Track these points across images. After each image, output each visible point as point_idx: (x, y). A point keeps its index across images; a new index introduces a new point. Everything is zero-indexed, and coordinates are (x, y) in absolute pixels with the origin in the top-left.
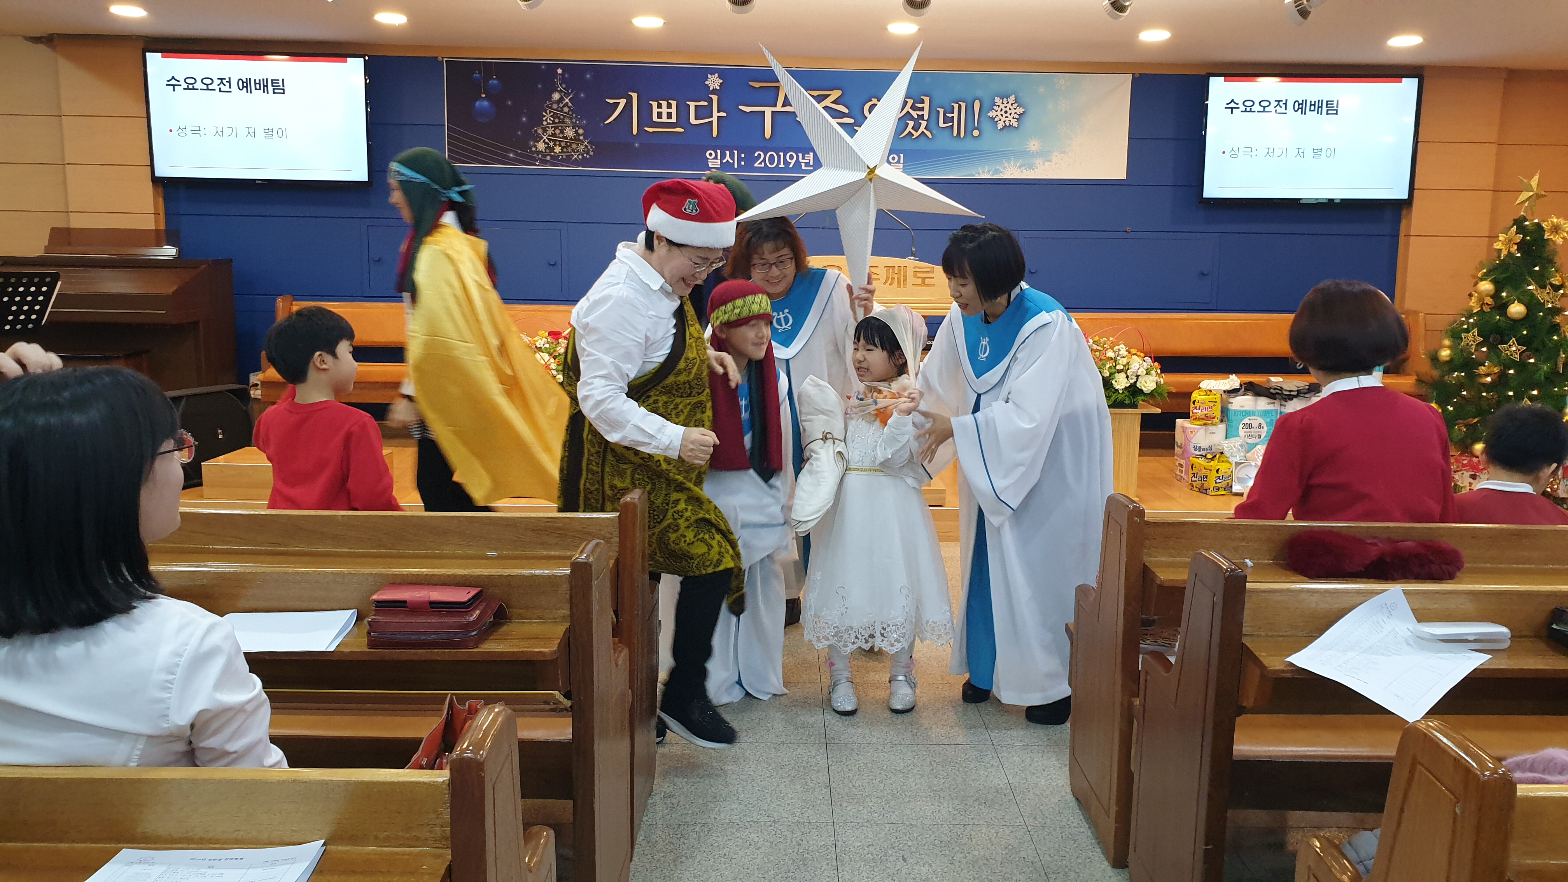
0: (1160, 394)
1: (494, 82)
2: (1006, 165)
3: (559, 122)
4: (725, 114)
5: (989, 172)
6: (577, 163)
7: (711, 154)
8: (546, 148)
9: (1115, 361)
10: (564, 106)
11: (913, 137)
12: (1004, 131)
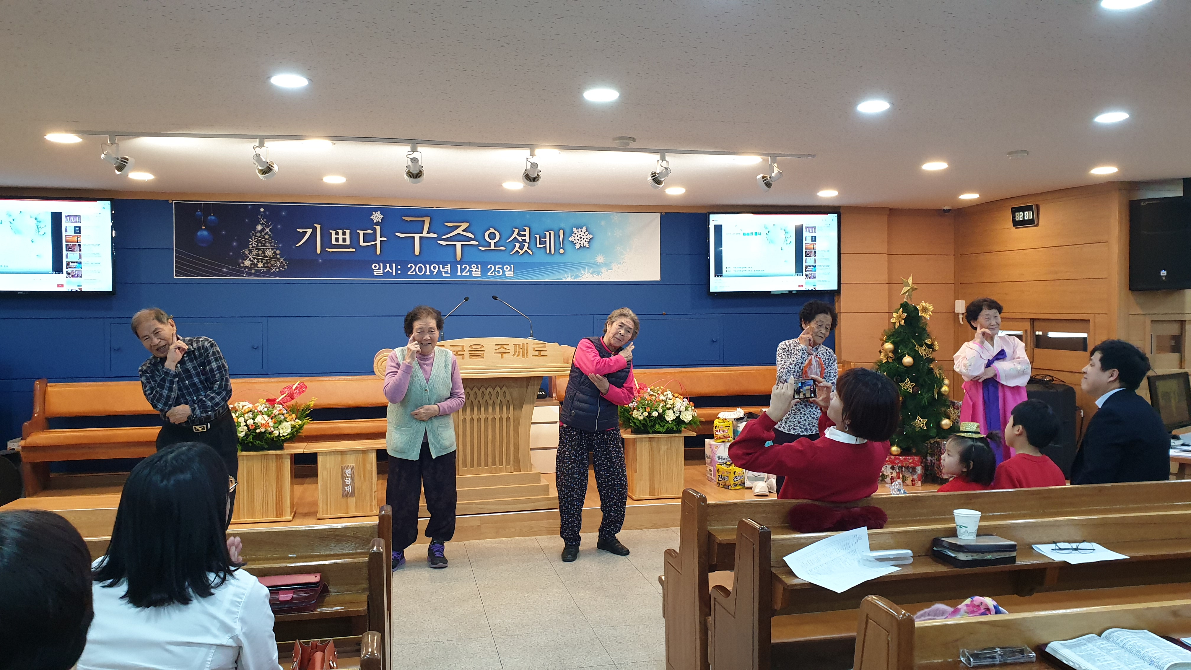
0: (695, 423)
1: (212, 218)
2: (583, 272)
3: (261, 246)
4: (386, 239)
5: (571, 276)
6: (275, 274)
7: (375, 267)
8: (251, 264)
9: (665, 402)
10: (265, 234)
11: (520, 254)
12: (580, 250)
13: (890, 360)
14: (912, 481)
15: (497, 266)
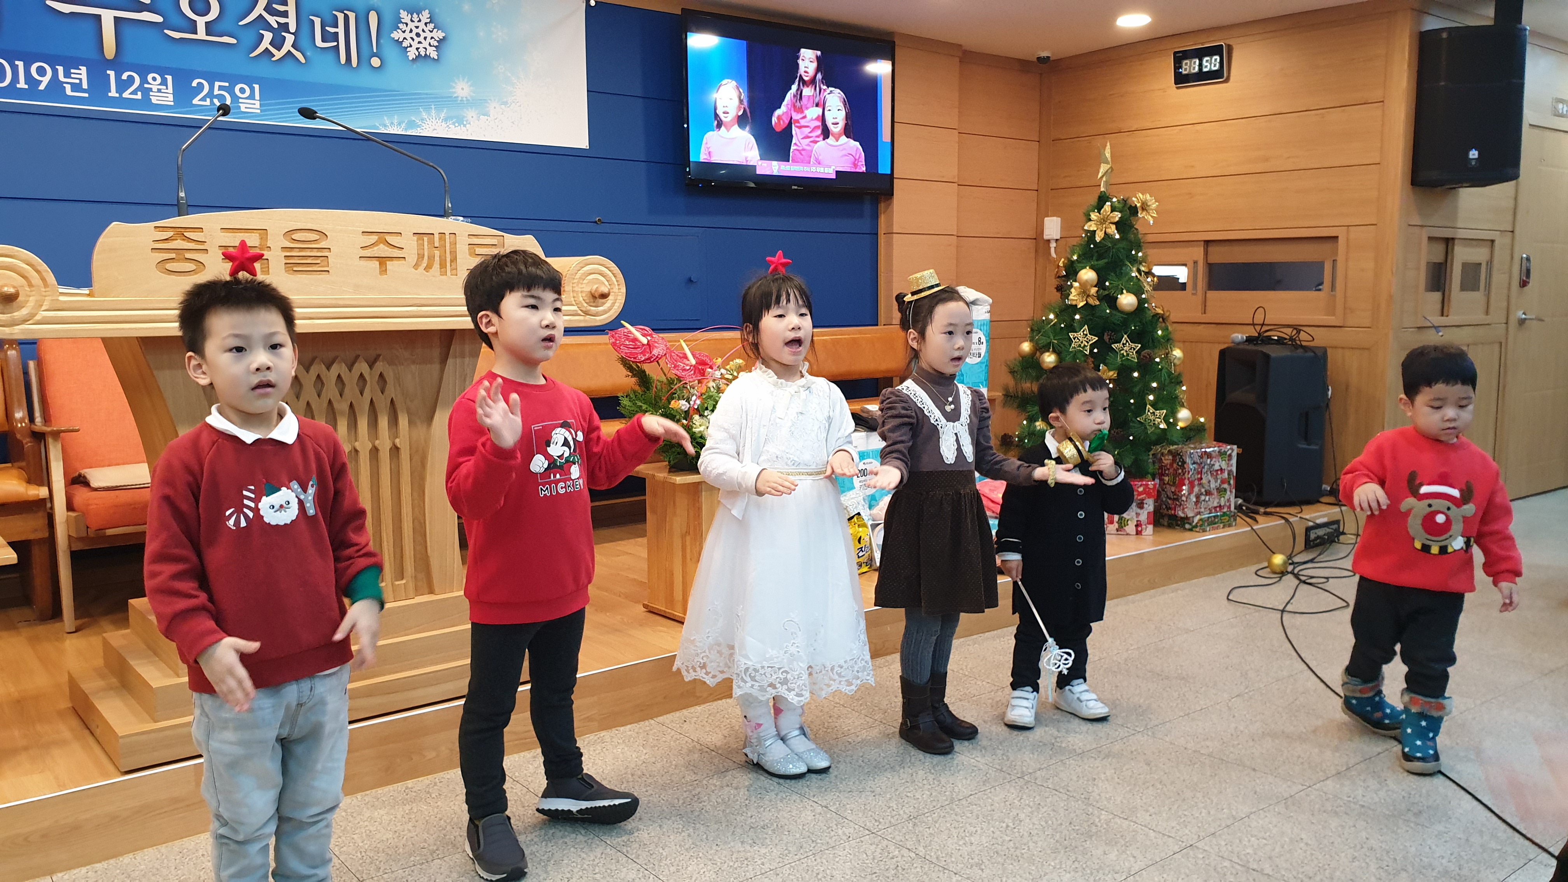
2: (424, 115)
5: (399, 124)
11: (273, 59)
12: (418, 64)
13: (1091, 301)
14: (1137, 526)
15: (217, 84)
